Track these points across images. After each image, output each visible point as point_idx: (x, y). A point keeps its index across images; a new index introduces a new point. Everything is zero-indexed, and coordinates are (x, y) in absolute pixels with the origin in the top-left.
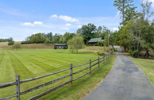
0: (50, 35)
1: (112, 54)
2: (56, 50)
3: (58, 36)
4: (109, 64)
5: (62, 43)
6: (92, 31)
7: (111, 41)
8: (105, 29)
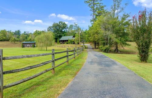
0: (18, 33)
1: (83, 50)
2: (23, 48)
3: (27, 34)
4: (81, 58)
5: (31, 41)
6: (63, 29)
7: (82, 38)
8: (76, 27)
